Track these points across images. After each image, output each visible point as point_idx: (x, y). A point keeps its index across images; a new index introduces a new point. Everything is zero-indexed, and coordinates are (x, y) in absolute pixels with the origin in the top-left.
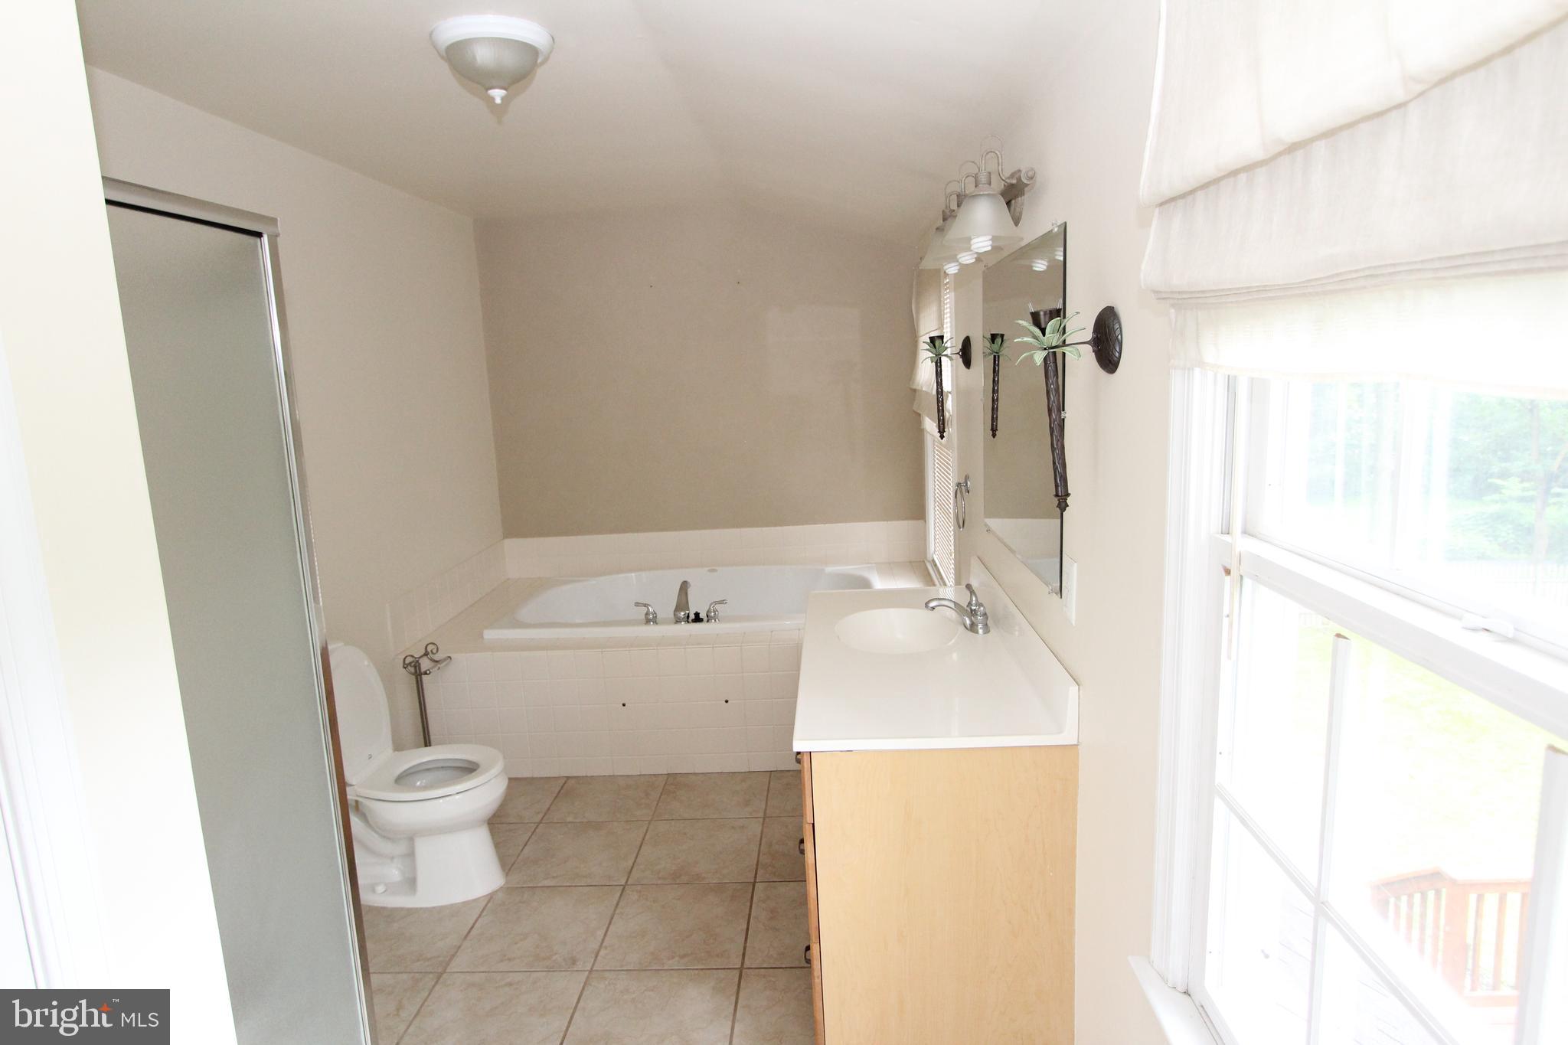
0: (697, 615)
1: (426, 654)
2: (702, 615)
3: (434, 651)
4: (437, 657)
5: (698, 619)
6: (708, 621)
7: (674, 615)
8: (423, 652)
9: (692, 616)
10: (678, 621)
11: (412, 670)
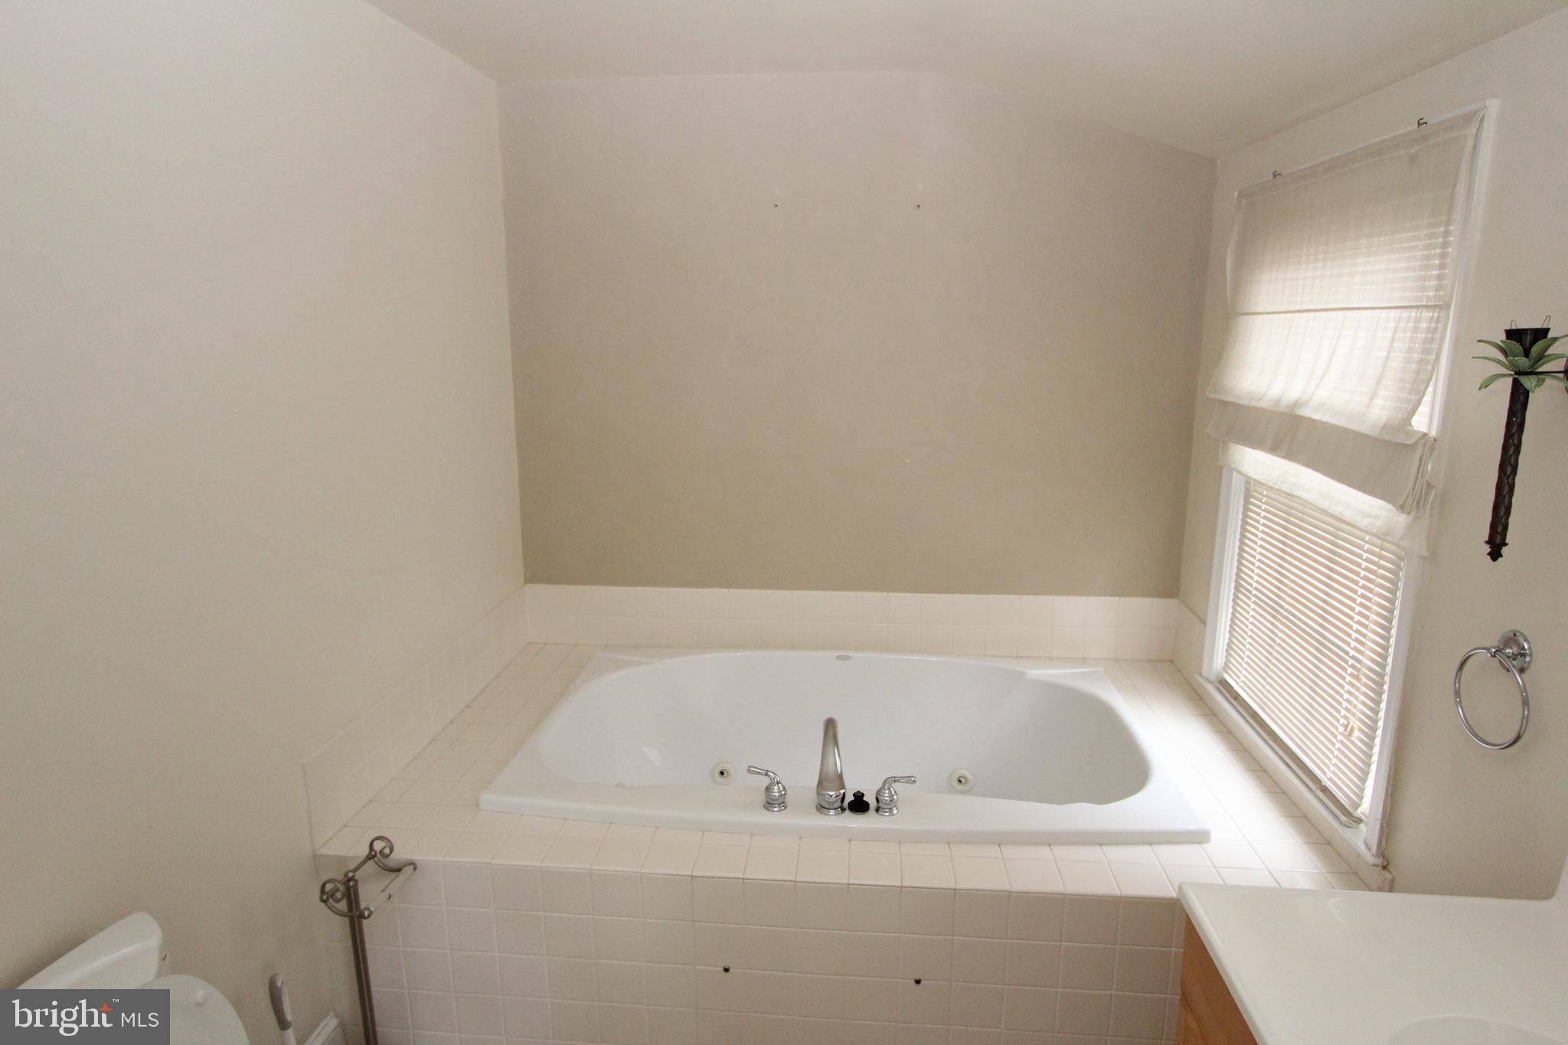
0: (859, 797)
1: (371, 856)
2: (869, 798)
3: (387, 851)
4: (391, 862)
5: (859, 805)
6: (877, 810)
7: (818, 794)
8: (365, 851)
9: (850, 798)
10: (821, 808)
11: (343, 906)
